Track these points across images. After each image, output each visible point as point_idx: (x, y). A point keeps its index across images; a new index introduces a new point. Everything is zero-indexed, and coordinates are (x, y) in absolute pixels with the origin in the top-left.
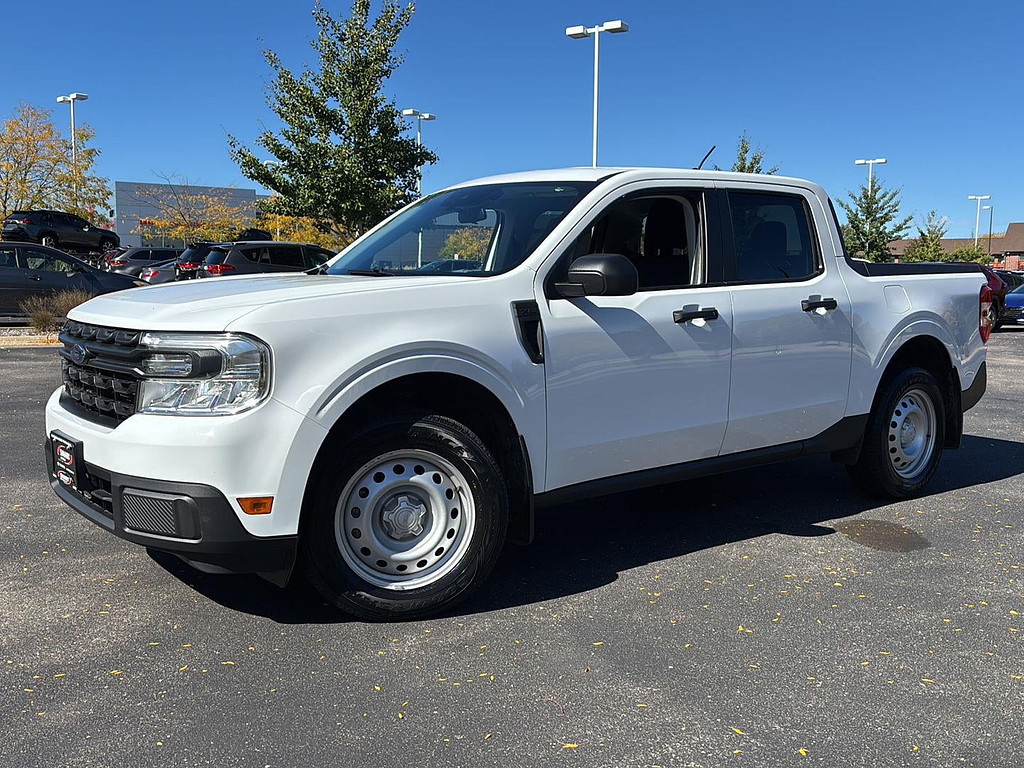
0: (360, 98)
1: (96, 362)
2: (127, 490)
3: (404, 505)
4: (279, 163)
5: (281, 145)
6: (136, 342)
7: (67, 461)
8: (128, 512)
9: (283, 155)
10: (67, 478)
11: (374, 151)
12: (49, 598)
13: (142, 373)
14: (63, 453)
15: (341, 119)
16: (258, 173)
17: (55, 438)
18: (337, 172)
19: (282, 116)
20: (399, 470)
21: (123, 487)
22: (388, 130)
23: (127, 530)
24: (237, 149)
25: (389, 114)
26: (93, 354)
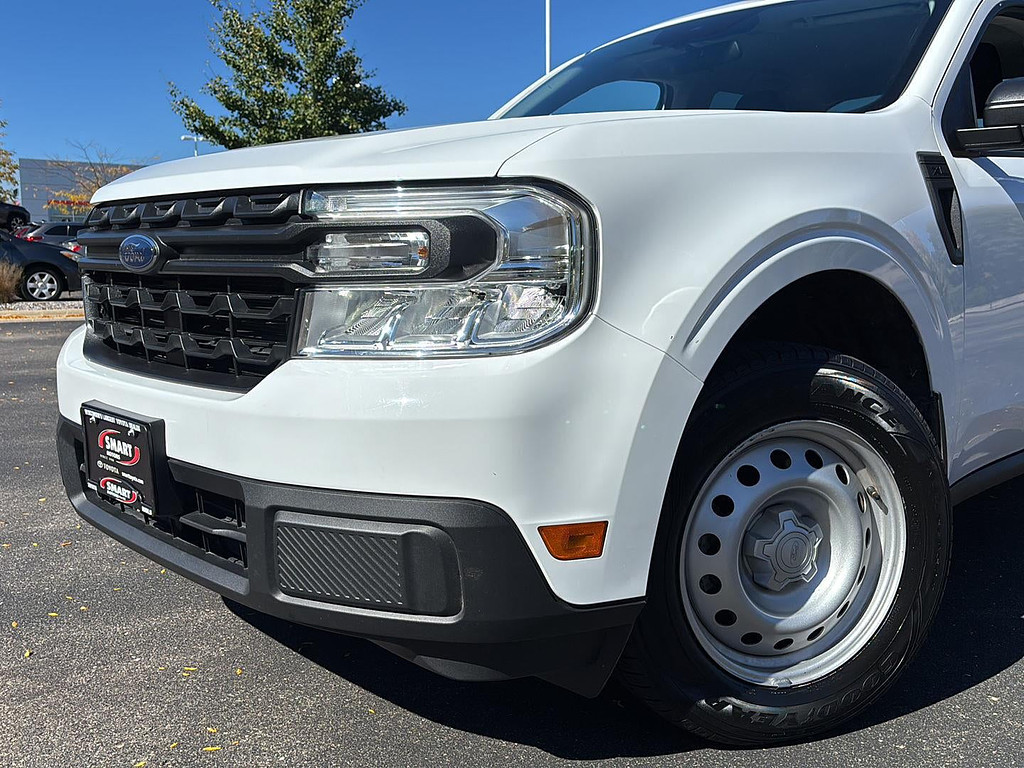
0: (322, 38)
1: (185, 263)
2: (283, 517)
3: (789, 527)
4: (228, 113)
5: (232, 92)
6: (290, 212)
7: (124, 458)
8: (287, 560)
9: (232, 104)
10: (125, 493)
11: (336, 101)
12: (92, 716)
13: (308, 274)
14: (112, 444)
15: (298, 64)
16: (205, 126)
17: (95, 415)
18: (298, 122)
19: (229, 63)
20: (781, 460)
21: (273, 510)
22: (348, 78)
23: (281, 597)
24: (179, 99)
25: (351, 61)
26: (175, 249)
